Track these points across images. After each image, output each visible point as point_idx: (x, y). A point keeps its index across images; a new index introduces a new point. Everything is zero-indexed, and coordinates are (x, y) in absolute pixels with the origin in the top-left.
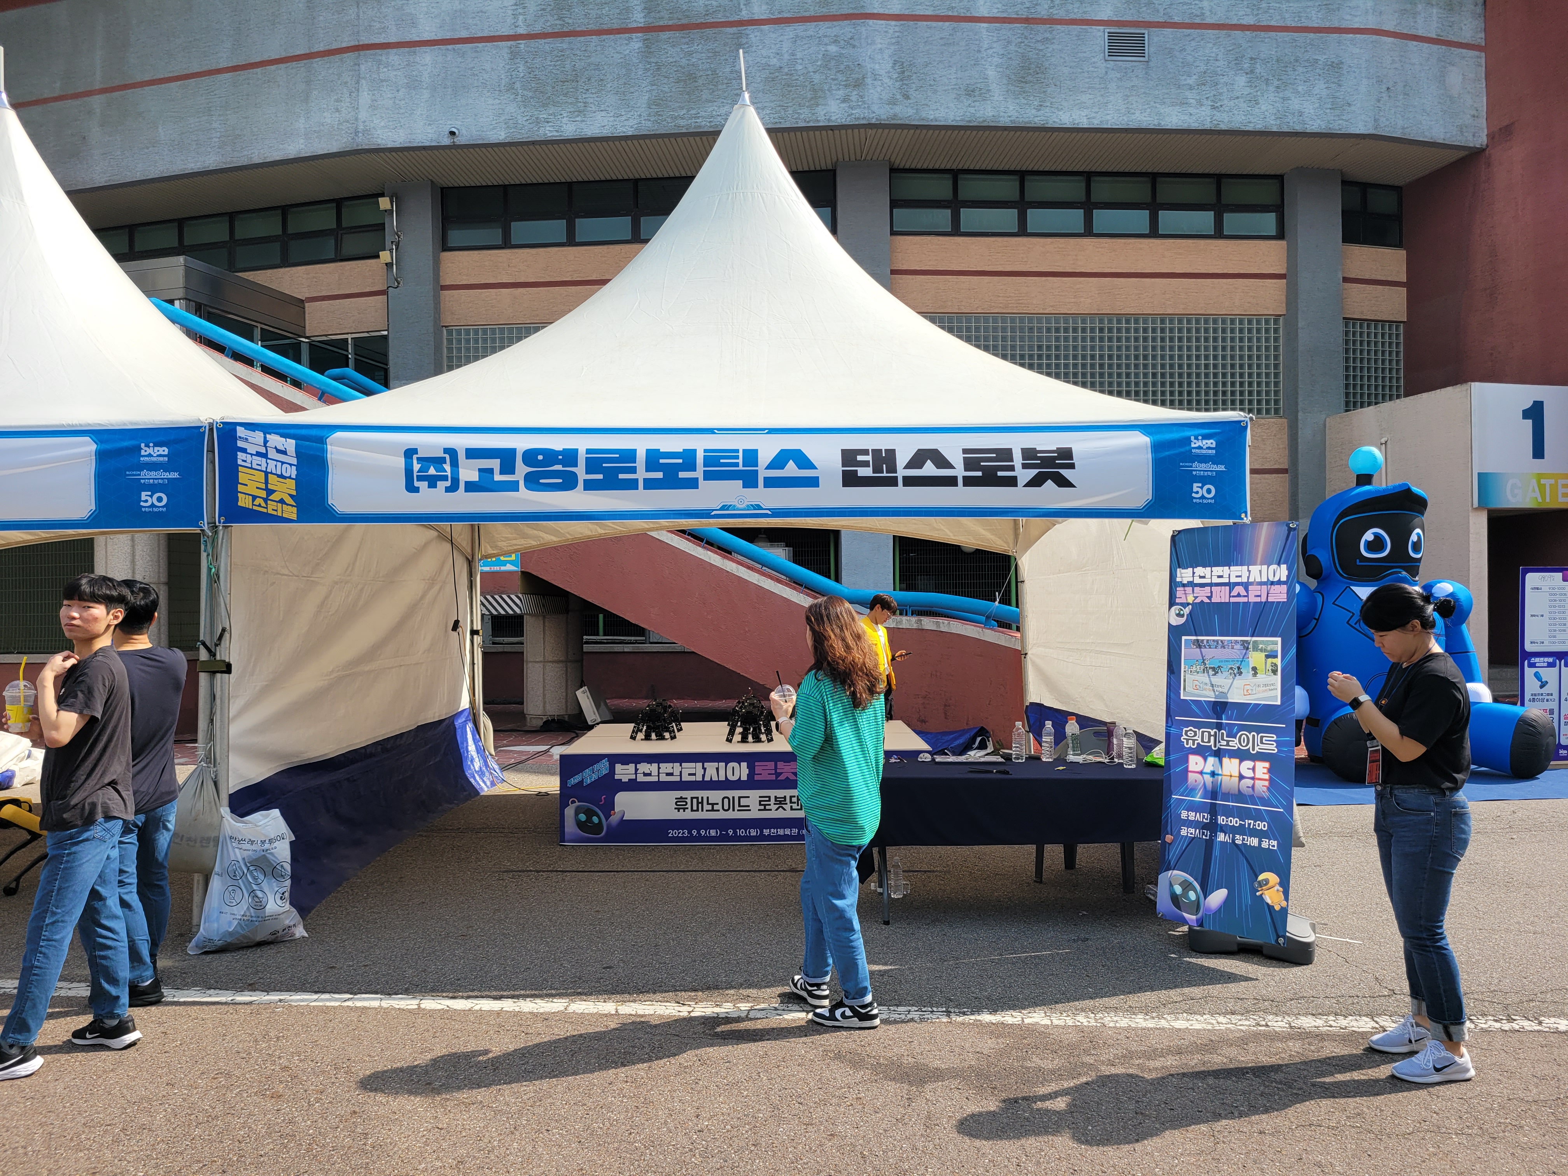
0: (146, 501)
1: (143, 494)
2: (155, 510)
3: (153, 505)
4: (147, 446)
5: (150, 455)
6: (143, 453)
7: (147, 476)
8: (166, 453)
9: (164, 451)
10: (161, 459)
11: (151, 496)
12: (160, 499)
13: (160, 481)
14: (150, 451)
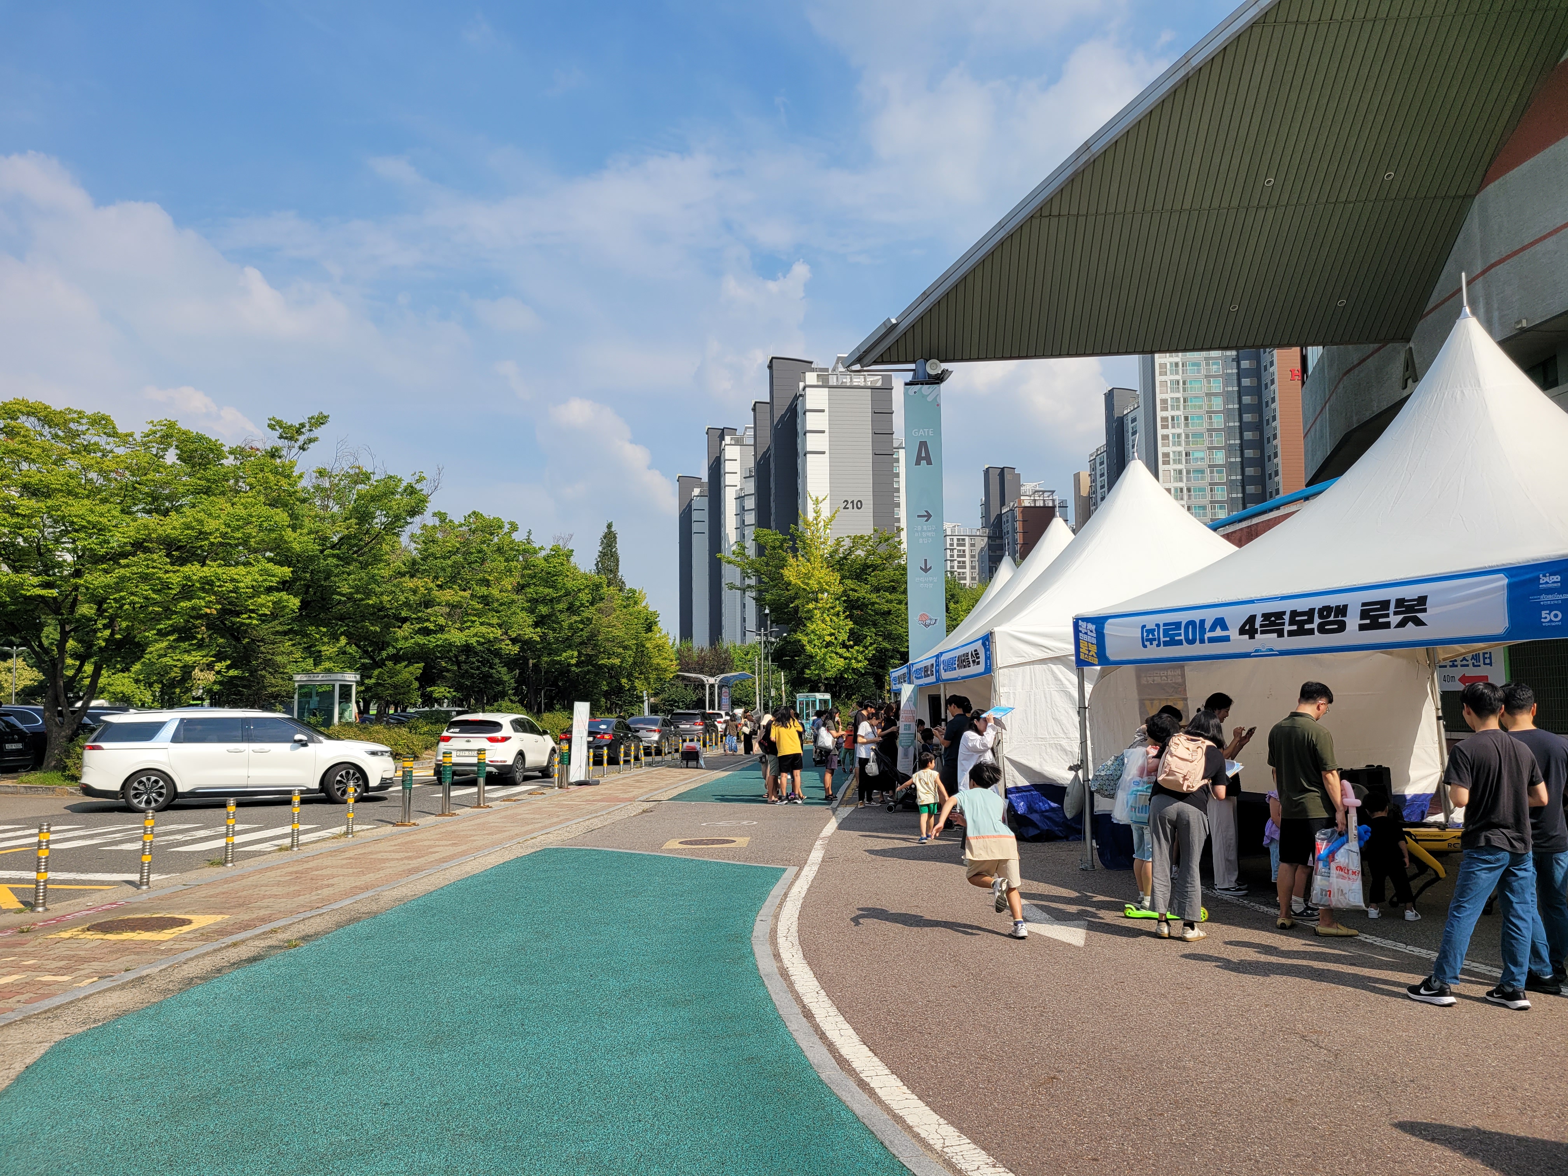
0: (1546, 618)
1: (1543, 612)
2: (1553, 624)
3: (1551, 621)
4: (1544, 576)
5: (1547, 583)
6: (1541, 581)
7: (1545, 599)
8: (1559, 580)
9: (1557, 578)
10: (1555, 585)
11: (1549, 614)
12: (1556, 616)
13: (1556, 602)
14: (1546, 579)
